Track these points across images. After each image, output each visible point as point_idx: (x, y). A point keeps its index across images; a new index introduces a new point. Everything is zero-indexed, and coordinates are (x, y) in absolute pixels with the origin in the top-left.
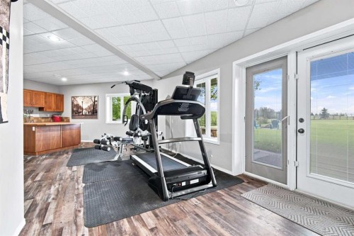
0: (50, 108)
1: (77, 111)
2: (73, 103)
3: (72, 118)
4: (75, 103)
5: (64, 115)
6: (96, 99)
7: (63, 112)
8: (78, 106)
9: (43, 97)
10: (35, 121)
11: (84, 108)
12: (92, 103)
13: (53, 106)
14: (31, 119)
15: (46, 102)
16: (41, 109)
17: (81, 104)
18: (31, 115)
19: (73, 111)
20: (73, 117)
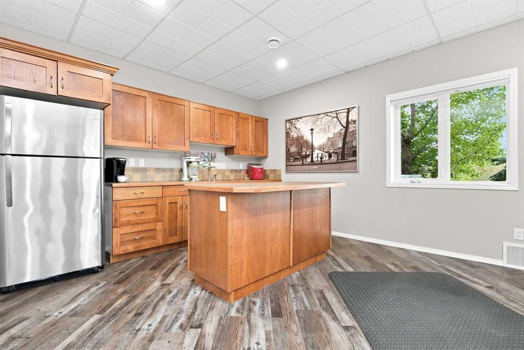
0: (245, 149)
1: (299, 153)
2: (288, 134)
3: (287, 171)
4: (294, 134)
5: (268, 165)
6: (353, 116)
7: (266, 157)
8: (300, 142)
9: (232, 121)
10: (219, 177)
11: (316, 144)
12: (339, 128)
13: (251, 143)
14: (213, 173)
15: (238, 134)
16: (229, 151)
17: (307, 136)
18: (212, 164)
19: (289, 155)
20: (289, 167)
